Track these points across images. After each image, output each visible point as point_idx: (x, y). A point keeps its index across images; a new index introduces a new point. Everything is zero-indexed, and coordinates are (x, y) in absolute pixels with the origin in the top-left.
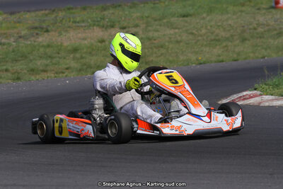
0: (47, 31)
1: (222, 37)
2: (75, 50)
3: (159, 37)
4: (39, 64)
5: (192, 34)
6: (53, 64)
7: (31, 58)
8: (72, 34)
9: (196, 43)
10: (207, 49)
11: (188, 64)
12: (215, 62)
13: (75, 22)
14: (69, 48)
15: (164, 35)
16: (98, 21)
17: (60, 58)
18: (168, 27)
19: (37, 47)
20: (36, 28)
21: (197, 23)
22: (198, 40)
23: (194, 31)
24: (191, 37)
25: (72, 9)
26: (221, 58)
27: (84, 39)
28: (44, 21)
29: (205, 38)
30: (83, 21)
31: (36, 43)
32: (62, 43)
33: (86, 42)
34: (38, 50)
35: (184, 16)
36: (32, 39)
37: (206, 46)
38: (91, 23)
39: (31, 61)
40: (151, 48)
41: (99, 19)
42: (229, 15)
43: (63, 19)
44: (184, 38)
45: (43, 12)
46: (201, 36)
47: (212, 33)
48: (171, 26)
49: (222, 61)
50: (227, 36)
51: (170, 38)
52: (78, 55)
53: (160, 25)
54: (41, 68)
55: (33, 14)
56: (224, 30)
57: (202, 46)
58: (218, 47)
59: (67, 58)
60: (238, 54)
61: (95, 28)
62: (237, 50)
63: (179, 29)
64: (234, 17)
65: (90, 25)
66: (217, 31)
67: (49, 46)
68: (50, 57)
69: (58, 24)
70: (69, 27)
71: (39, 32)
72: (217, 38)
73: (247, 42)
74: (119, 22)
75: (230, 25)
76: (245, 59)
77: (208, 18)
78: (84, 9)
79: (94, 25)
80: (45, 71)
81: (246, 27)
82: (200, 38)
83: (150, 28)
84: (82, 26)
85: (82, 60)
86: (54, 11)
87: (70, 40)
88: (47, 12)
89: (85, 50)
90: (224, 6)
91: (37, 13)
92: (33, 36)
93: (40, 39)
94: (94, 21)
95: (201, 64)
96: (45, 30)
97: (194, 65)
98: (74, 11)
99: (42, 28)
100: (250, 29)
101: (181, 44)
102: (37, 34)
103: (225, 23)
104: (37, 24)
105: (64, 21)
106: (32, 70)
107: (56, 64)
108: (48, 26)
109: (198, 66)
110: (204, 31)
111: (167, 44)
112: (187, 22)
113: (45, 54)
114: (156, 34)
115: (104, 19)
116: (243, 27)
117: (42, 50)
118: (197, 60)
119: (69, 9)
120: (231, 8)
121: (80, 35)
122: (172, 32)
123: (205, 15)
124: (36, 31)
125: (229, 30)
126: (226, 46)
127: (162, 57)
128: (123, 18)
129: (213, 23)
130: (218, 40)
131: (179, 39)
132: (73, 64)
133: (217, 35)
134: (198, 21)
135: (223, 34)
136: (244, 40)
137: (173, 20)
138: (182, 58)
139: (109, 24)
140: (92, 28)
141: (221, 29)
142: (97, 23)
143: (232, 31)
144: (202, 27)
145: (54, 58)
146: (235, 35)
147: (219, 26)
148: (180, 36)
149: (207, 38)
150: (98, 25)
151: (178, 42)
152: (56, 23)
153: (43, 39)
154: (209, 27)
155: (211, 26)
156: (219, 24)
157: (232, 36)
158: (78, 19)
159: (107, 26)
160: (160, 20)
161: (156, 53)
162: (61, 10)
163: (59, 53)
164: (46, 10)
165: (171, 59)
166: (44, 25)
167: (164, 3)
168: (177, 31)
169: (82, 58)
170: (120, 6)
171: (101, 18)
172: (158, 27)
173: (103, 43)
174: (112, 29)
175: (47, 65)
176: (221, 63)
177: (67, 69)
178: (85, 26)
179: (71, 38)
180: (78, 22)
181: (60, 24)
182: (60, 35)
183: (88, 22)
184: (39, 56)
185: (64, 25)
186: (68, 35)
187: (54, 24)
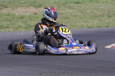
0: (6, 7)
1: (98, 14)
2: (22, 18)
3: (65, 13)
4: (4, 23)
5: (83, 12)
8: (19, 9)
9: (85, 17)
10: (91, 20)
11: (83, 28)
12: (97, 27)
13: (20, 3)
14: (19, 16)
15: (68, 12)
16: (32, 4)
17: (15, 21)
18: (69, 8)
19: (2, 15)
20: (1, 5)
21: (85, 7)
22: (86, 16)
23: (83, 11)
24: (82, 14)
26: (99, 25)
27: (26, 12)
28: (4, 2)
29: (89, 14)
30: (25, 3)
31: (1, 13)
32: (15, 14)
33: (27, 14)
34: (3, 16)
35: (77, 3)
37: (90, 19)
38: (29, 4)
40: (62, 18)
42: (101, 4)
43: (14, 1)
44: (78, 14)
46: (87, 14)
47: (93, 12)
48: (71, 8)
49: (101, 27)
50: (100, 14)
51: (71, 14)
52: (24, 20)
53: (65, 7)
56: (99, 11)
57: (88, 19)
58: (96, 20)
59: (18, 21)
60: (108, 24)
61: (31, 7)
62: (107, 21)
63: (75, 9)
64: (104, 5)
65: (28, 5)
66: (95, 12)
67: (8, 15)
69: (12, 4)
70: (18, 6)
71: (2, 8)
72: (96, 15)
73: (111, 18)
74: (43, 4)
75: (102, 9)
76: (112, 26)
77: (90, 5)
79: (31, 5)
80: (7, 27)
81: (110, 10)
82: (86, 15)
83: (60, 8)
84: (24, 6)
85: (26, 23)
87: (19, 12)
89: (27, 18)
93: (3, 11)
94: (30, 3)
95: (89, 28)
96: (5, 6)
97: (86, 28)
99: (3, 6)
100: (113, 11)
101: (77, 17)
102: (1, 8)
103: (99, 8)
105: (15, 2)
107: (13, 24)
108: (7, 4)
109: (89, 29)
110: (88, 11)
111: (70, 17)
112: (79, 6)
113: (7, 19)
114: (63, 12)
115: (35, 2)
116: (109, 10)
117: (5, 17)
118: (86, 25)
121: (24, 10)
122: (72, 11)
123: (88, 3)
125: (102, 12)
126: (101, 19)
127: (68, 23)
128: (45, 3)
129: (93, 7)
130: (96, 16)
131: (76, 14)
132: (22, 25)
133: (95, 14)
134: (85, 6)
135: (98, 13)
136: (109, 17)
137: (72, 5)
138: (78, 24)
140: (29, 7)
141: (98, 11)
142: (32, 5)
143: (103, 12)
144: (88, 9)
145: (12, 21)
146: (105, 14)
147: (96, 9)
148: (76, 13)
149: (90, 15)
150: (33, 6)
151: (75, 16)
152: (11, 3)
153: (4, 11)
154: (91, 9)
155: (92, 9)
156: (96, 8)
157: (103, 14)
158: (22, 2)
160: (64, 4)
161: (64, 21)
163: (13, 19)
165: (73, 24)
166: (5, 5)
168: (74, 10)
169: (26, 22)
171: (34, 2)
172: (64, 8)
173: (36, 15)
174: (40, 8)
175: (8, 25)
176: (100, 28)
177: (19, 27)
178: (26, 6)
179: (19, 11)
180: (22, 4)
181: (13, 4)
182: (13, 9)
183: (27, 4)
184: (3, 20)
185: (15, 4)
186: (17, 10)
187: (10, 4)
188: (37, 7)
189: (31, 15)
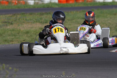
0: (12, 24)
2: (27, 32)
3: (71, 28)
4: (9, 38)
6: (16, 38)
7: (4, 35)
8: (25, 25)
13: (26, 20)
15: (74, 27)
16: (39, 20)
17: (20, 36)
18: (76, 23)
20: (6, 22)
25: (25, 14)
28: (10, 19)
30: (31, 20)
31: (6, 29)
32: (20, 29)
33: (33, 29)
34: (8, 32)
36: (4, 27)
39: (4, 37)
41: (39, 19)
42: (108, 19)
43: (20, 18)
45: (9, 15)
48: (78, 23)
52: (29, 35)
53: (72, 22)
54: (10, 40)
55: (4, 16)
59: (23, 36)
64: (111, 19)
65: (34, 22)
67: (13, 30)
68: (14, 35)
69: (17, 21)
70: (23, 22)
75: (109, 23)
78: (31, 14)
79: (36, 22)
84: (30, 22)
85: (31, 37)
86: (15, 15)
88: (11, 15)
89: (33, 33)
90: (105, 15)
91: (6, 15)
92: (5, 26)
93: (8, 27)
94: (36, 20)
98: (25, 15)
99: (9, 22)
102: (6, 25)
103: (106, 22)
104: (6, 21)
106: (6, 41)
108: (12, 21)
113: (12, 34)
115: (41, 19)
116: (116, 24)
117: (10, 32)
119: (23, 14)
120: (109, 16)
121: (29, 26)
124: (6, 24)
129: (100, 22)
139: (44, 21)
141: (105, 25)
142: (38, 21)
153: (10, 27)
156: (104, 22)
159: (43, 22)
160: (71, 20)
162: (18, 15)
163: (19, 34)
164: (10, 14)
166: (10, 21)
167: (73, 12)
170: (50, 13)
171: (40, 19)
175: (13, 39)
178: (32, 22)
179: (25, 27)
180: (28, 20)
181: (19, 21)
182: (19, 26)
183: (33, 20)
184: (8, 35)
185: (21, 21)
186: (23, 26)
187: (15, 21)
188: (43, 23)
189: (36, 30)
